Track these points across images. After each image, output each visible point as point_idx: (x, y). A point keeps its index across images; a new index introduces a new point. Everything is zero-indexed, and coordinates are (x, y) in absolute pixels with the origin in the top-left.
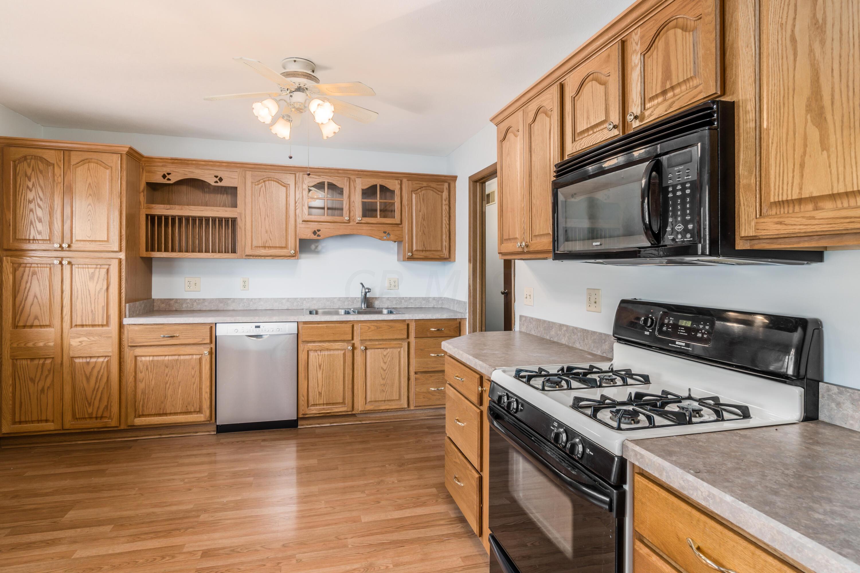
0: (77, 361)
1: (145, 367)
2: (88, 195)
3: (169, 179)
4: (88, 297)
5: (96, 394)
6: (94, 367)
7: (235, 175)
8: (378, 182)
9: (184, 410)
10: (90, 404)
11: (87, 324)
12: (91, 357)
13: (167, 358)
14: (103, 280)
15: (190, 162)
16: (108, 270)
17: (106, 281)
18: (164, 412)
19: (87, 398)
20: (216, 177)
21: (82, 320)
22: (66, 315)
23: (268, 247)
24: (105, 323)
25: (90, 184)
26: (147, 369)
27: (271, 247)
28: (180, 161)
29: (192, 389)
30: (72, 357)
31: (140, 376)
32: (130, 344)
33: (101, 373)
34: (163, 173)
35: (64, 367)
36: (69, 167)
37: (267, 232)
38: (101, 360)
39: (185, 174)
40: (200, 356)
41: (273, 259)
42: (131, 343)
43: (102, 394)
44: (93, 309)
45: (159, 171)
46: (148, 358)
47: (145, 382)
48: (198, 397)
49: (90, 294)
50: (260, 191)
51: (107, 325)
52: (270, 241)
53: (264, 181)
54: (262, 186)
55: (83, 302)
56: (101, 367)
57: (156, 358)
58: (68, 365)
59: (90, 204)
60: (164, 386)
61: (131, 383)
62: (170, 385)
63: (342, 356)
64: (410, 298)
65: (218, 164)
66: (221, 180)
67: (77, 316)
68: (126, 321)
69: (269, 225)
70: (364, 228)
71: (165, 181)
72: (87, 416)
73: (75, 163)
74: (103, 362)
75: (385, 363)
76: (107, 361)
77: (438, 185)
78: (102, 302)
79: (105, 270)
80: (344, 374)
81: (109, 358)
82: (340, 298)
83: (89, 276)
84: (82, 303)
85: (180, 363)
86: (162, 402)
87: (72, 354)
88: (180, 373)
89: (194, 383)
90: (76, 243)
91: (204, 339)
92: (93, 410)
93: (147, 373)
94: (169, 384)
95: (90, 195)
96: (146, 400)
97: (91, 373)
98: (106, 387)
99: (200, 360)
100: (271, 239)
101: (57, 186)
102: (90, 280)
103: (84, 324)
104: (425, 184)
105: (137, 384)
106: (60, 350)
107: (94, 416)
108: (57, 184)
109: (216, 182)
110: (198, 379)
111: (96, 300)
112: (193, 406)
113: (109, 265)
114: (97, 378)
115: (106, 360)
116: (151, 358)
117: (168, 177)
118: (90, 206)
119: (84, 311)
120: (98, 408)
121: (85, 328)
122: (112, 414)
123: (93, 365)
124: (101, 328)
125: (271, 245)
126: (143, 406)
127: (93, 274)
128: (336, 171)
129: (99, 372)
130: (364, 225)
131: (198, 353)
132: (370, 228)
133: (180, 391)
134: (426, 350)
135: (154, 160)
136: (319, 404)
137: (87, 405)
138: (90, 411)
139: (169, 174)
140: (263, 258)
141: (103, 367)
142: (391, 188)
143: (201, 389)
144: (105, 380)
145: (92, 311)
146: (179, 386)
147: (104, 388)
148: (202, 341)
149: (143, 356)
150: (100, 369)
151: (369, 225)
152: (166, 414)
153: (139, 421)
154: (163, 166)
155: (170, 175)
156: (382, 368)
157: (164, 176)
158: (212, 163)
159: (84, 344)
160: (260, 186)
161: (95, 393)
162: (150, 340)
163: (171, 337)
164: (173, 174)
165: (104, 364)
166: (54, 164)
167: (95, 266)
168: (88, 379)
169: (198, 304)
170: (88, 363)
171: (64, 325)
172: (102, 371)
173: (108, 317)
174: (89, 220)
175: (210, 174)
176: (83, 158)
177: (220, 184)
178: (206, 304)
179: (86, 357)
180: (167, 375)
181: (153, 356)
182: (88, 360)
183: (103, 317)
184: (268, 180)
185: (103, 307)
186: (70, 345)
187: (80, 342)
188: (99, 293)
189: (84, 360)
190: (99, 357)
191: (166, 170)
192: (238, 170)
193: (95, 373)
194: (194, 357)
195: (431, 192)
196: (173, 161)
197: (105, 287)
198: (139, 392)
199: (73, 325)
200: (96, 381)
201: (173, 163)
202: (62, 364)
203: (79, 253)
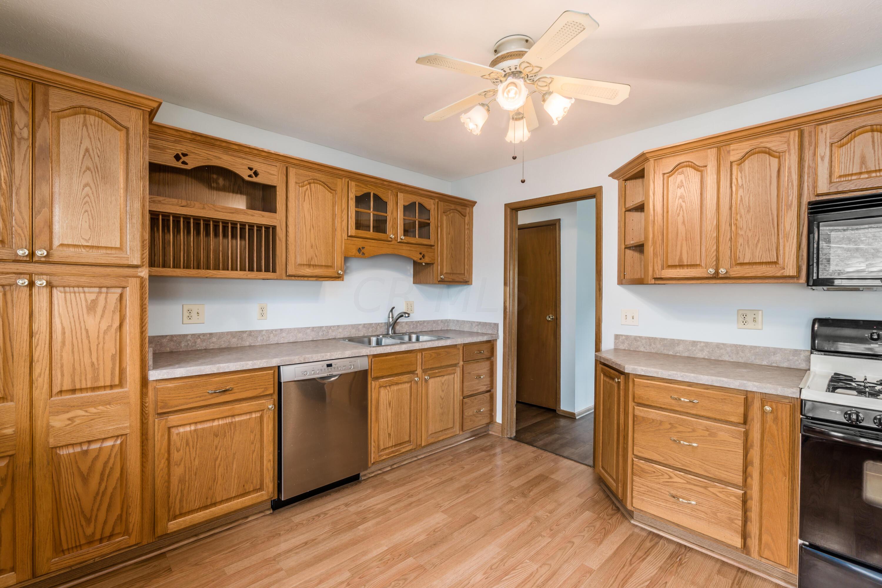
0: (64, 452)
1: (185, 441)
2: (84, 168)
3: (184, 163)
4: (85, 341)
5: (101, 500)
6: (96, 458)
7: (274, 170)
8: (417, 199)
9: (241, 491)
10: (88, 521)
11: (84, 386)
12: (89, 442)
13: (216, 423)
14: (114, 312)
15: (218, 143)
16: (121, 296)
17: (118, 314)
18: (213, 502)
19: (83, 512)
20: (251, 169)
21: (73, 381)
22: (40, 375)
23: (313, 265)
24: (117, 382)
25: (87, 150)
26: (187, 444)
27: (316, 265)
28: (204, 139)
29: (251, 460)
30: (52, 448)
31: (176, 456)
32: (160, 411)
33: (110, 465)
34: (176, 153)
35: (37, 468)
36: (45, 114)
37: (312, 247)
38: (109, 443)
39: (208, 159)
40: (261, 413)
41: (316, 280)
42: (162, 408)
43: (111, 498)
44: (94, 360)
45: (170, 149)
46: (188, 429)
47: (185, 464)
48: (259, 469)
49: (88, 337)
50: (305, 194)
51: (121, 384)
52: (316, 258)
53: (310, 183)
54: (307, 189)
55: (76, 349)
56: (110, 456)
57: (200, 426)
58: (45, 462)
59: (87, 185)
60: (213, 464)
61: (162, 470)
62: (221, 460)
63: (409, 388)
64: (424, 322)
65: (256, 152)
66: (256, 174)
67: (63, 375)
68: (154, 375)
69: (315, 239)
70: (404, 248)
71: (178, 165)
72: (83, 542)
73: (57, 109)
74: (113, 446)
75: (443, 391)
76: (121, 444)
77: (462, 209)
78: (111, 348)
79: (117, 296)
80: (410, 409)
81: (124, 437)
82: (365, 324)
83: (87, 307)
84: (73, 352)
85: (235, 427)
86: (210, 489)
87: (52, 442)
88: (234, 441)
89: (254, 451)
90: (61, 248)
91: (266, 389)
92: (95, 528)
93: (188, 449)
94: (219, 459)
95: (88, 169)
96: (185, 492)
97: (91, 469)
98: (119, 485)
99: (261, 417)
100: (316, 256)
101: (19, 143)
102: (88, 313)
103: (78, 387)
104: (453, 207)
105: (171, 470)
106: (28, 439)
107: (98, 536)
108: (20, 140)
109: (250, 176)
110: (258, 445)
111: (101, 346)
112: (252, 483)
113: (124, 288)
114: (102, 474)
115: (119, 442)
116: (193, 428)
117: (183, 159)
118: (87, 189)
119: (77, 366)
120: (105, 522)
121: (78, 395)
122: (131, 526)
123: (96, 454)
124: (108, 392)
125: (317, 264)
126: (181, 501)
127: (94, 302)
128: (381, 182)
129: (106, 463)
130: (404, 244)
131: (259, 409)
132: (409, 248)
133: (235, 466)
134: (472, 373)
135: (164, 129)
136: (388, 448)
137: (84, 523)
138: (89, 531)
139: (185, 155)
140: (306, 279)
141: (113, 455)
142: (428, 208)
143: (262, 457)
144: (117, 474)
145: (93, 364)
146: (234, 458)
147: (115, 488)
148: (263, 392)
149: (180, 426)
150: (109, 459)
151: (408, 245)
152: (214, 504)
153: (173, 526)
154: (175, 142)
155: (186, 157)
156: (441, 397)
157: (177, 157)
158: (248, 150)
159: (77, 421)
160: (305, 188)
161: (99, 498)
162: (191, 401)
163: (224, 391)
164: (191, 156)
165: (116, 449)
166: (11, 104)
167: (97, 290)
168: (85, 479)
169: (203, 341)
170: (85, 453)
171: (36, 393)
172: (112, 461)
173: (122, 372)
174: (86, 211)
175: (243, 164)
176: (74, 104)
177: (254, 179)
178: (214, 340)
179: (81, 444)
180: (216, 448)
181: (196, 423)
182: (85, 448)
183: (113, 374)
184: (314, 183)
185: (113, 357)
186: (49, 427)
187: (69, 419)
188: (105, 333)
189: (78, 449)
190: (104, 439)
191: (180, 148)
192: (278, 164)
193: (99, 466)
194: (254, 415)
195: (458, 215)
196: (194, 137)
197: (117, 324)
198: (175, 480)
199: (55, 390)
200: (102, 479)
201: (192, 140)
202: (32, 463)
203: (64, 267)
